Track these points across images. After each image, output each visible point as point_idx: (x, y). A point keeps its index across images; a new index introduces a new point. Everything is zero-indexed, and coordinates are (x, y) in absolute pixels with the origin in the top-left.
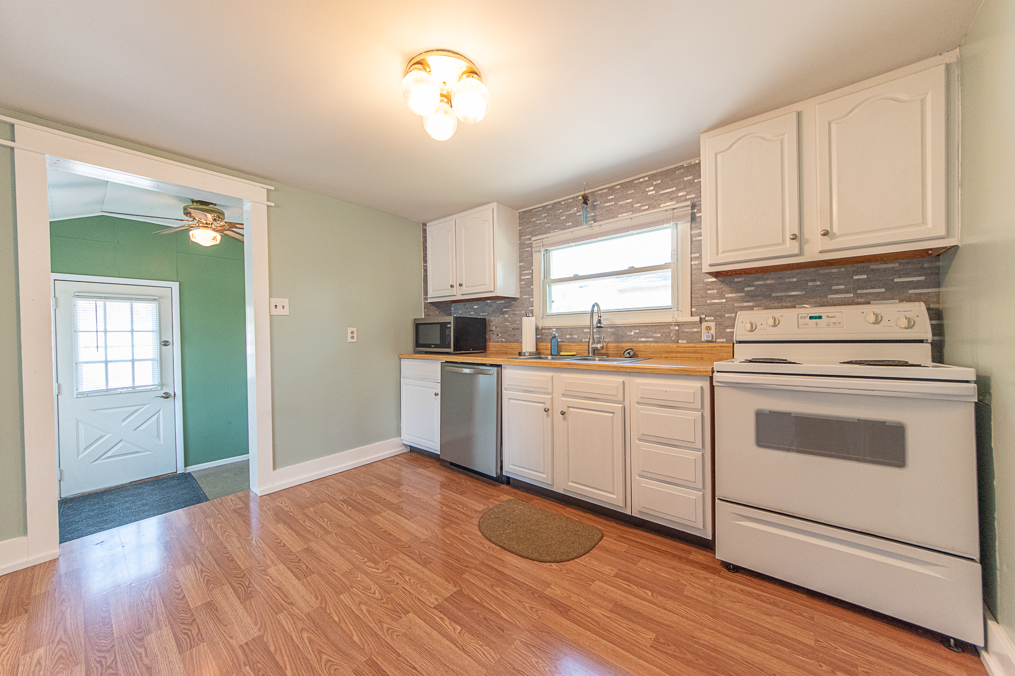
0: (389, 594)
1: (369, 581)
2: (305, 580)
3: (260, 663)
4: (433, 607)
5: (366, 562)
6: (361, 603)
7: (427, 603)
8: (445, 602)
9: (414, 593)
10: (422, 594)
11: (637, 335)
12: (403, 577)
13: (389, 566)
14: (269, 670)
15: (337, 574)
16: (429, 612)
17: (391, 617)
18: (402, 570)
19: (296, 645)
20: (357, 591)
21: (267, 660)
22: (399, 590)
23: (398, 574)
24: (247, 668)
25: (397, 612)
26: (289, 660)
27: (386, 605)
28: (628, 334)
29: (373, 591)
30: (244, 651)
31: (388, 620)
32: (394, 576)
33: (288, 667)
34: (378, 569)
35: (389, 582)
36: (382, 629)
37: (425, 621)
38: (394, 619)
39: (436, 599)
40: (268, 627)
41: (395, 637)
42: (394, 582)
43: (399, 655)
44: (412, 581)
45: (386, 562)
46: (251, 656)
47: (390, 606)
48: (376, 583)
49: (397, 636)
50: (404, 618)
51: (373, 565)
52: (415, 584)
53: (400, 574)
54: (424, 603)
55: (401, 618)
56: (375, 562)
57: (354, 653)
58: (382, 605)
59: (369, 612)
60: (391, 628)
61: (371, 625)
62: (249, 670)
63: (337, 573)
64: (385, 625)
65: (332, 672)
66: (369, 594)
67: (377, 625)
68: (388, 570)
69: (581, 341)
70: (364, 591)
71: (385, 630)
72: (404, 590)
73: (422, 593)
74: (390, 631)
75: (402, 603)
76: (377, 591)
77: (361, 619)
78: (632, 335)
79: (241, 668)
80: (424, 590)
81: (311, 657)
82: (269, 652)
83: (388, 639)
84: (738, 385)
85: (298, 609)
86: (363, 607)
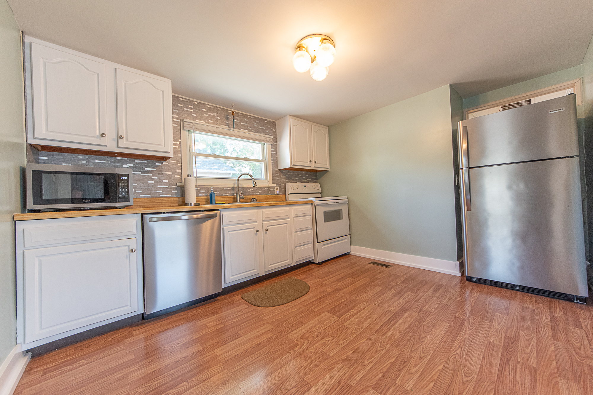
0: (329, 334)
1: (317, 344)
3: (392, 377)
5: (294, 350)
6: (337, 344)
7: (336, 320)
8: (335, 315)
9: (329, 325)
11: (252, 192)
12: (314, 331)
13: (301, 338)
14: (394, 370)
16: (344, 318)
17: (347, 331)
18: (306, 332)
19: (375, 364)
20: (325, 349)
21: (389, 374)
24: (397, 382)
26: (385, 363)
28: (248, 191)
29: (326, 341)
30: (387, 391)
31: (349, 331)
32: (312, 335)
33: (390, 362)
34: (304, 343)
35: (318, 336)
40: (364, 386)
41: (360, 327)
45: (297, 340)
46: (389, 385)
47: (339, 333)
48: (319, 341)
51: (298, 346)
53: (310, 332)
55: (347, 327)
56: (295, 345)
57: (373, 339)
60: (355, 329)
61: (354, 336)
62: (398, 380)
63: (304, 364)
65: (386, 343)
67: (353, 334)
68: (306, 338)
69: (222, 195)
71: (356, 331)
72: (326, 329)
74: (357, 329)
78: (250, 192)
79: (399, 385)
81: (380, 354)
82: (383, 376)
83: (362, 329)
84: (321, 205)
85: (345, 375)
86: (341, 342)
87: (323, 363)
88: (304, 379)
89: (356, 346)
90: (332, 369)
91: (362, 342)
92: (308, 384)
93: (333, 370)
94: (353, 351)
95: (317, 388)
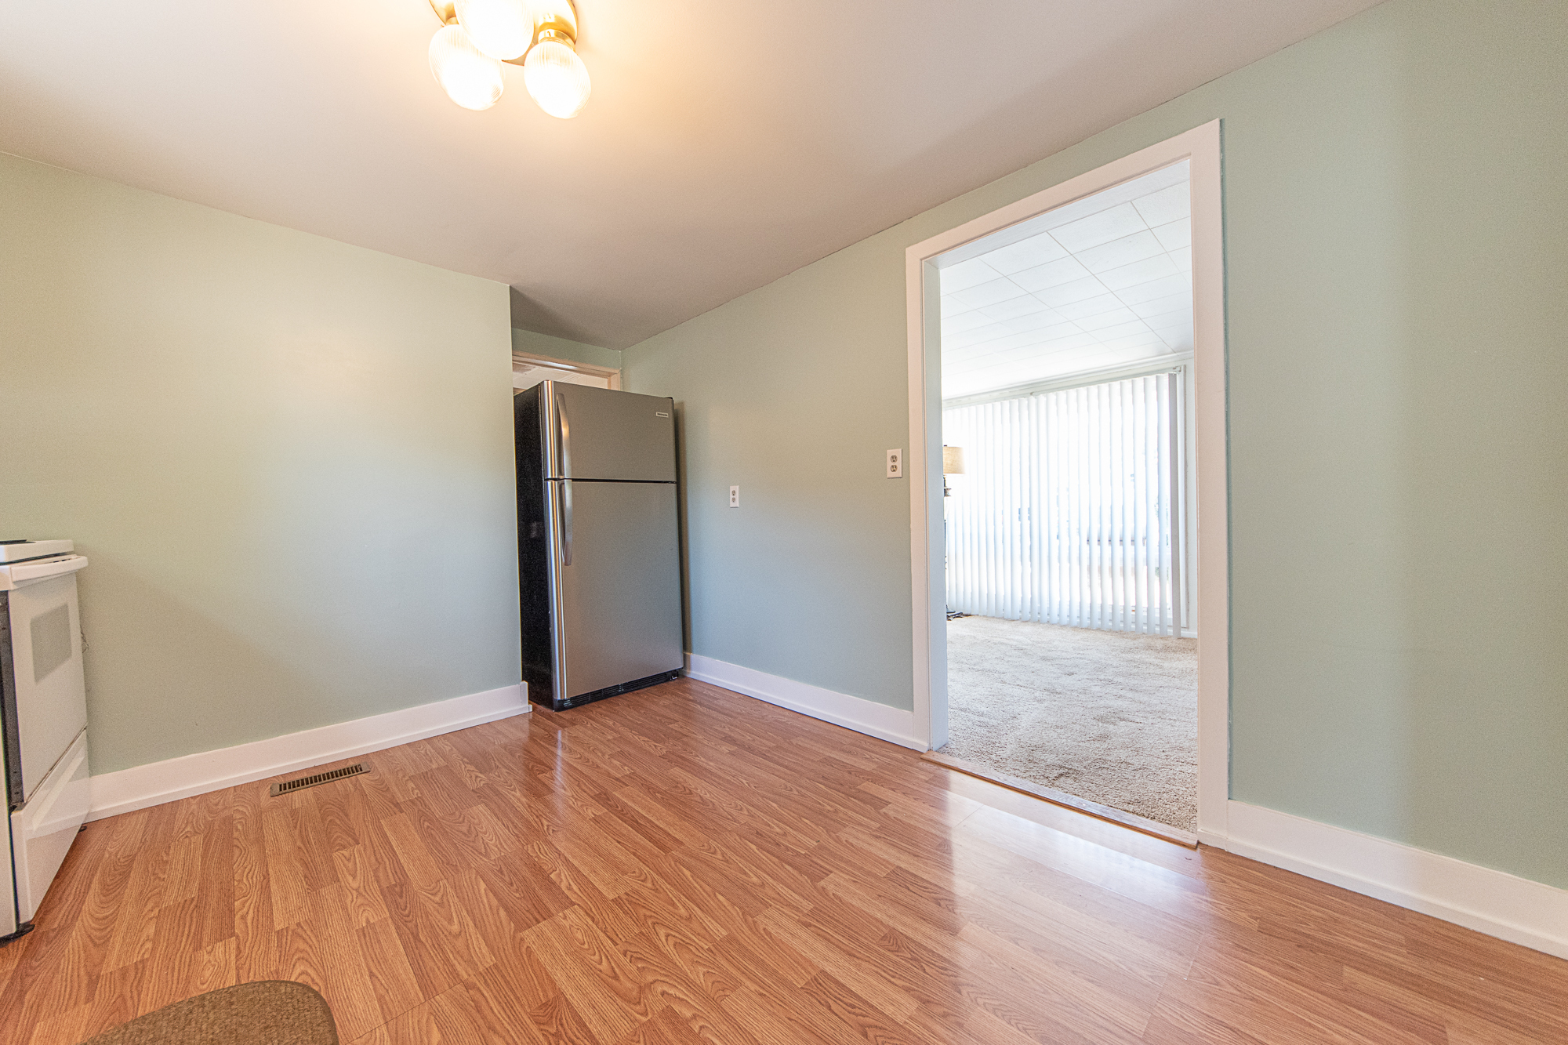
0: (641, 933)
1: (680, 962)
2: (814, 973)
4: (576, 906)
5: (694, 1017)
6: (689, 919)
7: (582, 913)
8: (554, 912)
9: (599, 931)
10: (586, 928)
12: (613, 968)
13: (639, 1003)
15: (753, 987)
16: (584, 898)
17: (640, 896)
18: (612, 988)
20: (701, 943)
22: (624, 940)
23: (621, 978)
25: (631, 902)
27: (648, 913)
29: (671, 941)
31: (645, 892)
32: (631, 972)
34: (663, 993)
35: (640, 959)
36: (653, 881)
37: (594, 888)
38: (637, 892)
39: (565, 918)
41: (637, 870)
42: (632, 956)
43: (634, 854)
44: (597, 957)
45: (645, 1014)
48: (666, 957)
49: (634, 872)
50: (621, 892)
51: (677, 1008)
52: (591, 951)
53: (616, 977)
54: (587, 913)
55: (627, 894)
56: (670, 1015)
58: (653, 914)
59: (673, 905)
60: (642, 881)
61: (669, 887)
63: (752, 989)
64: (649, 885)
66: (677, 935)
67: (660, 886)
68: (641, 990)
70: (687, 941)
71: (650, 881)
72: (614, 937)
73: (585, 931)
74: (642, 878)
75: (622, 915)
76: (663, 939)
77: (683, 895)
80: (580, 937)
83: (646, 869)
85: (786, 915)
86: (683, 911)
87: (753, 949)
88: (802, 988)
89: (701, 887)
90: (769, 934)
91: (692, 877)
92: (816, 979)
93: (773, 932)
94: (717, 894)
95: (825, 963)
